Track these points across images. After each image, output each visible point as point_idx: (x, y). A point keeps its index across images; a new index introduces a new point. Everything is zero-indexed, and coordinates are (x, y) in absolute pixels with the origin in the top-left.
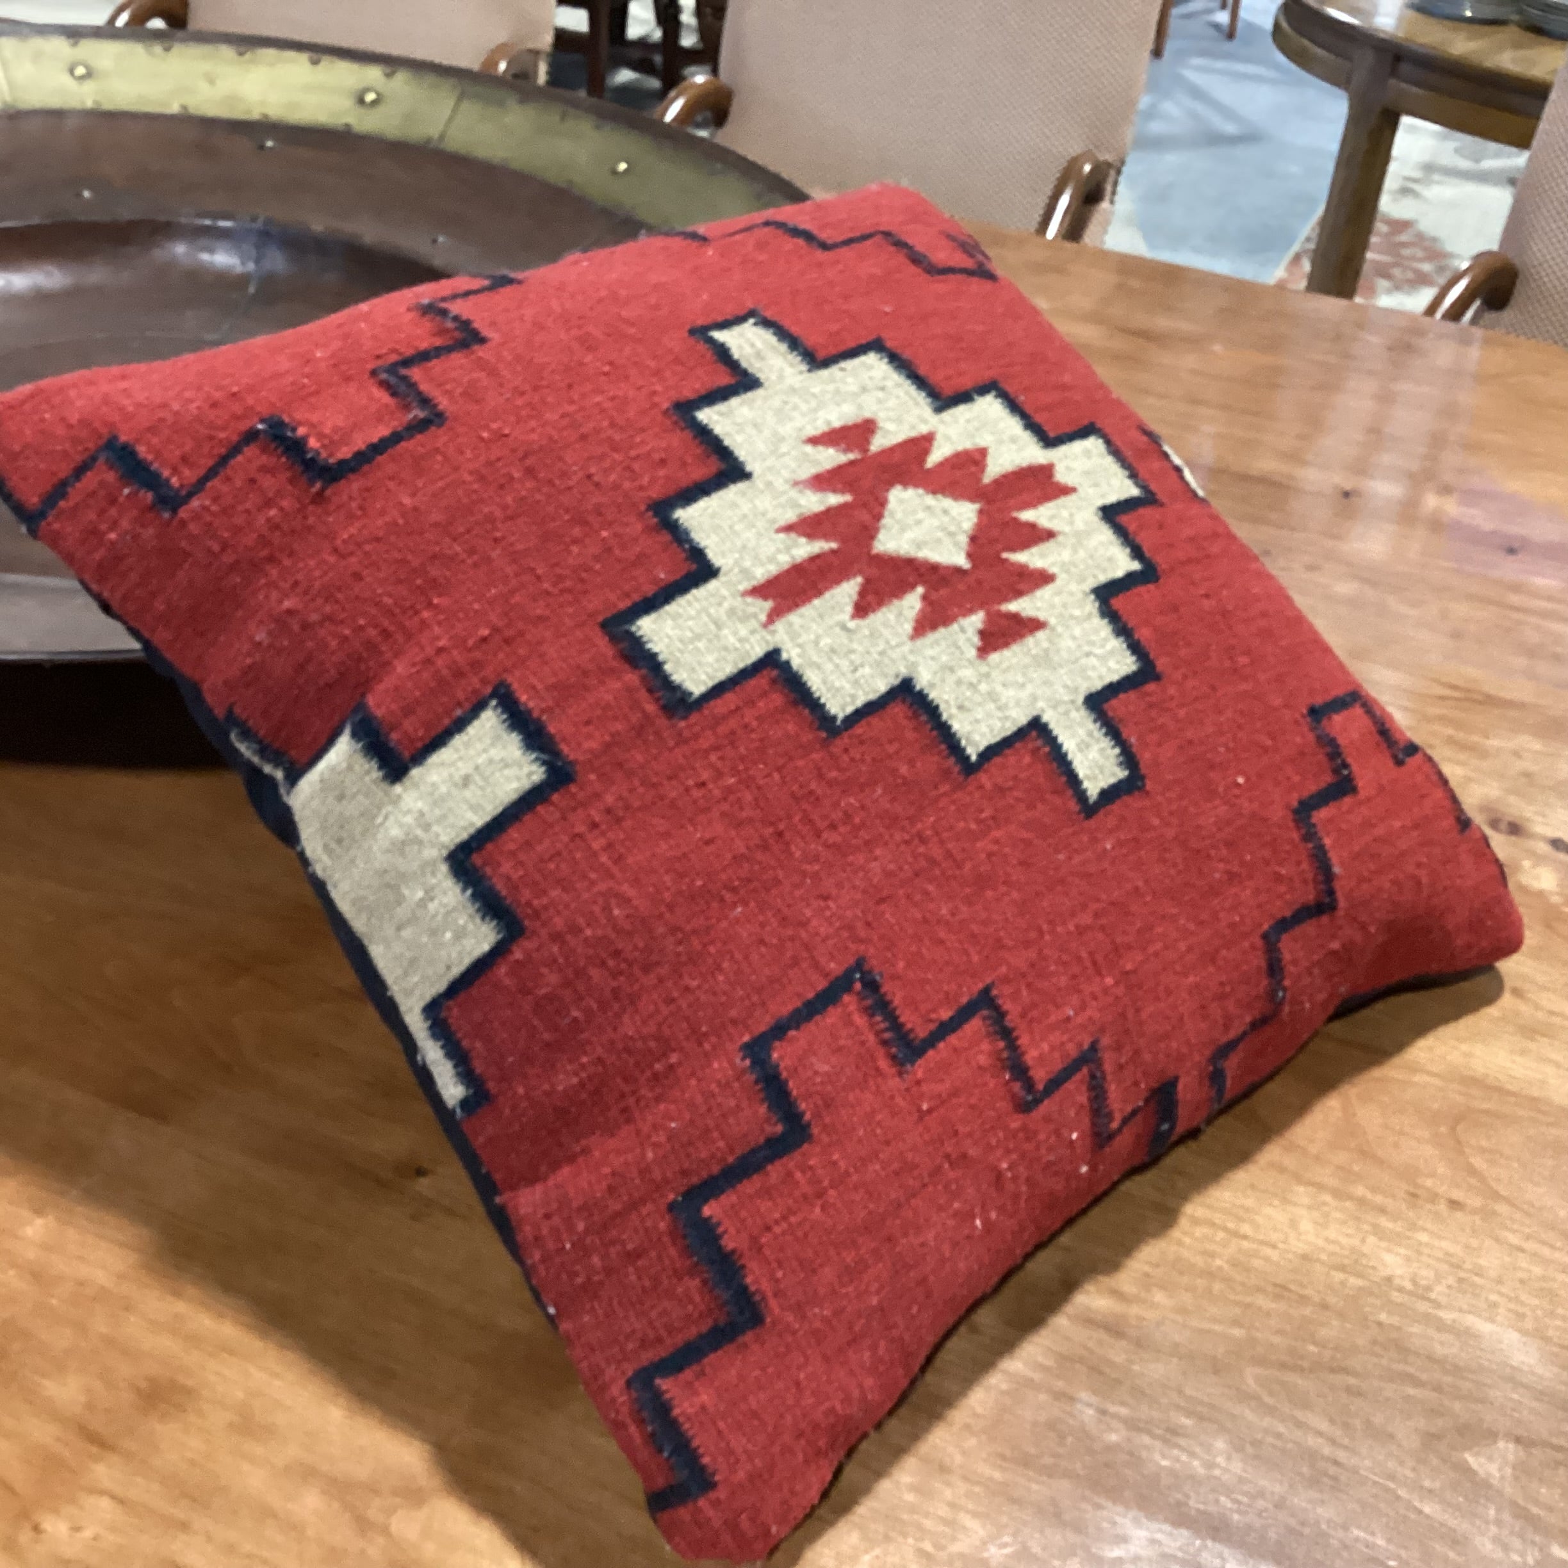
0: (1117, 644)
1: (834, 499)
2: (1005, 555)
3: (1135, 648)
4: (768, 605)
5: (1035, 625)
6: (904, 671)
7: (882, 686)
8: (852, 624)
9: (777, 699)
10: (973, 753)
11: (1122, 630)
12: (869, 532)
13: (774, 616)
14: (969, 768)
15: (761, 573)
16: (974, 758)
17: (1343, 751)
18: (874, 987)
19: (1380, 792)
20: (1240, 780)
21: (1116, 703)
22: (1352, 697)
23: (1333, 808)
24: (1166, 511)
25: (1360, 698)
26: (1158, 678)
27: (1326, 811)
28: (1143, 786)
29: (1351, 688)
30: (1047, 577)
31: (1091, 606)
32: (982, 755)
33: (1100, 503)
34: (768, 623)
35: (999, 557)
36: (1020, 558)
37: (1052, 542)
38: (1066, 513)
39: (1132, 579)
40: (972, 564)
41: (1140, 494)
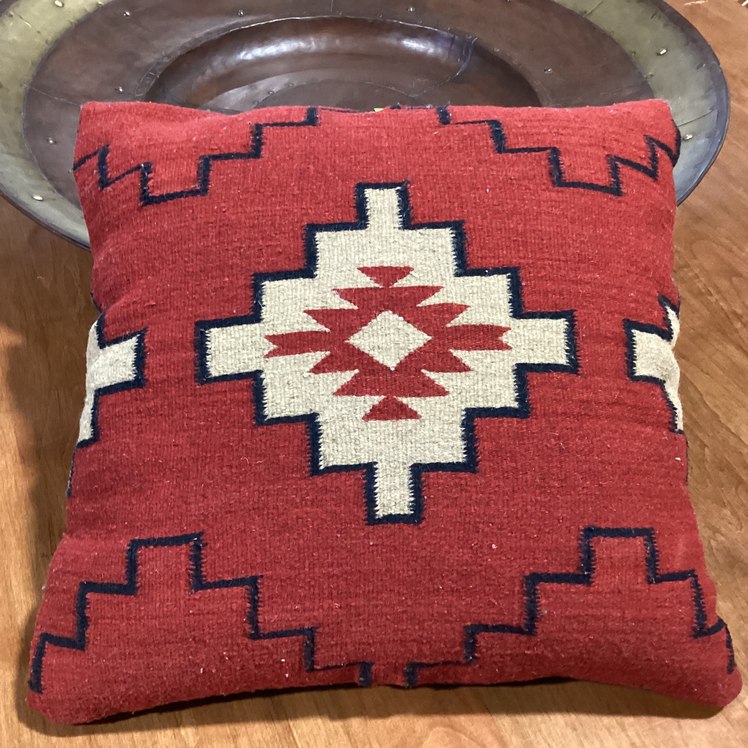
0: (460, 444)
1: (347, 305)
2: (423, 371)
3: (470, 450)
4: (273, 347)
5: (413, 415)
6: (317, 410)
7: (301, 411)
8: (306, 375)
9: (247, 395)
10: (322, 465)
11: (470, 437)
12: (353, 330)
13: (273, 354)
14: (315, 470)
15: (282, 330)
16: (322, 468)
17: (595, 560)
18: (198, 548)
19: (614, 592)
20: (494, 546)
21: (432, 474)
22: (639, 532)
23: (563, 586)
24: (579, 379)
25: (647, 535)
26: (474, 472)
27: (555, 586)
28: (419, 522)
29: (647, 526)
30: (441, 392)
31: (459, 418)
32: (327, 468)
33: (523, 361)
34: (267, 356)
35: (418, 371)
36: (432, 375)
37: (463, 374)
38: (489, 360)
39: (505, 412)
40: (397, 369)
41: (565, 364)
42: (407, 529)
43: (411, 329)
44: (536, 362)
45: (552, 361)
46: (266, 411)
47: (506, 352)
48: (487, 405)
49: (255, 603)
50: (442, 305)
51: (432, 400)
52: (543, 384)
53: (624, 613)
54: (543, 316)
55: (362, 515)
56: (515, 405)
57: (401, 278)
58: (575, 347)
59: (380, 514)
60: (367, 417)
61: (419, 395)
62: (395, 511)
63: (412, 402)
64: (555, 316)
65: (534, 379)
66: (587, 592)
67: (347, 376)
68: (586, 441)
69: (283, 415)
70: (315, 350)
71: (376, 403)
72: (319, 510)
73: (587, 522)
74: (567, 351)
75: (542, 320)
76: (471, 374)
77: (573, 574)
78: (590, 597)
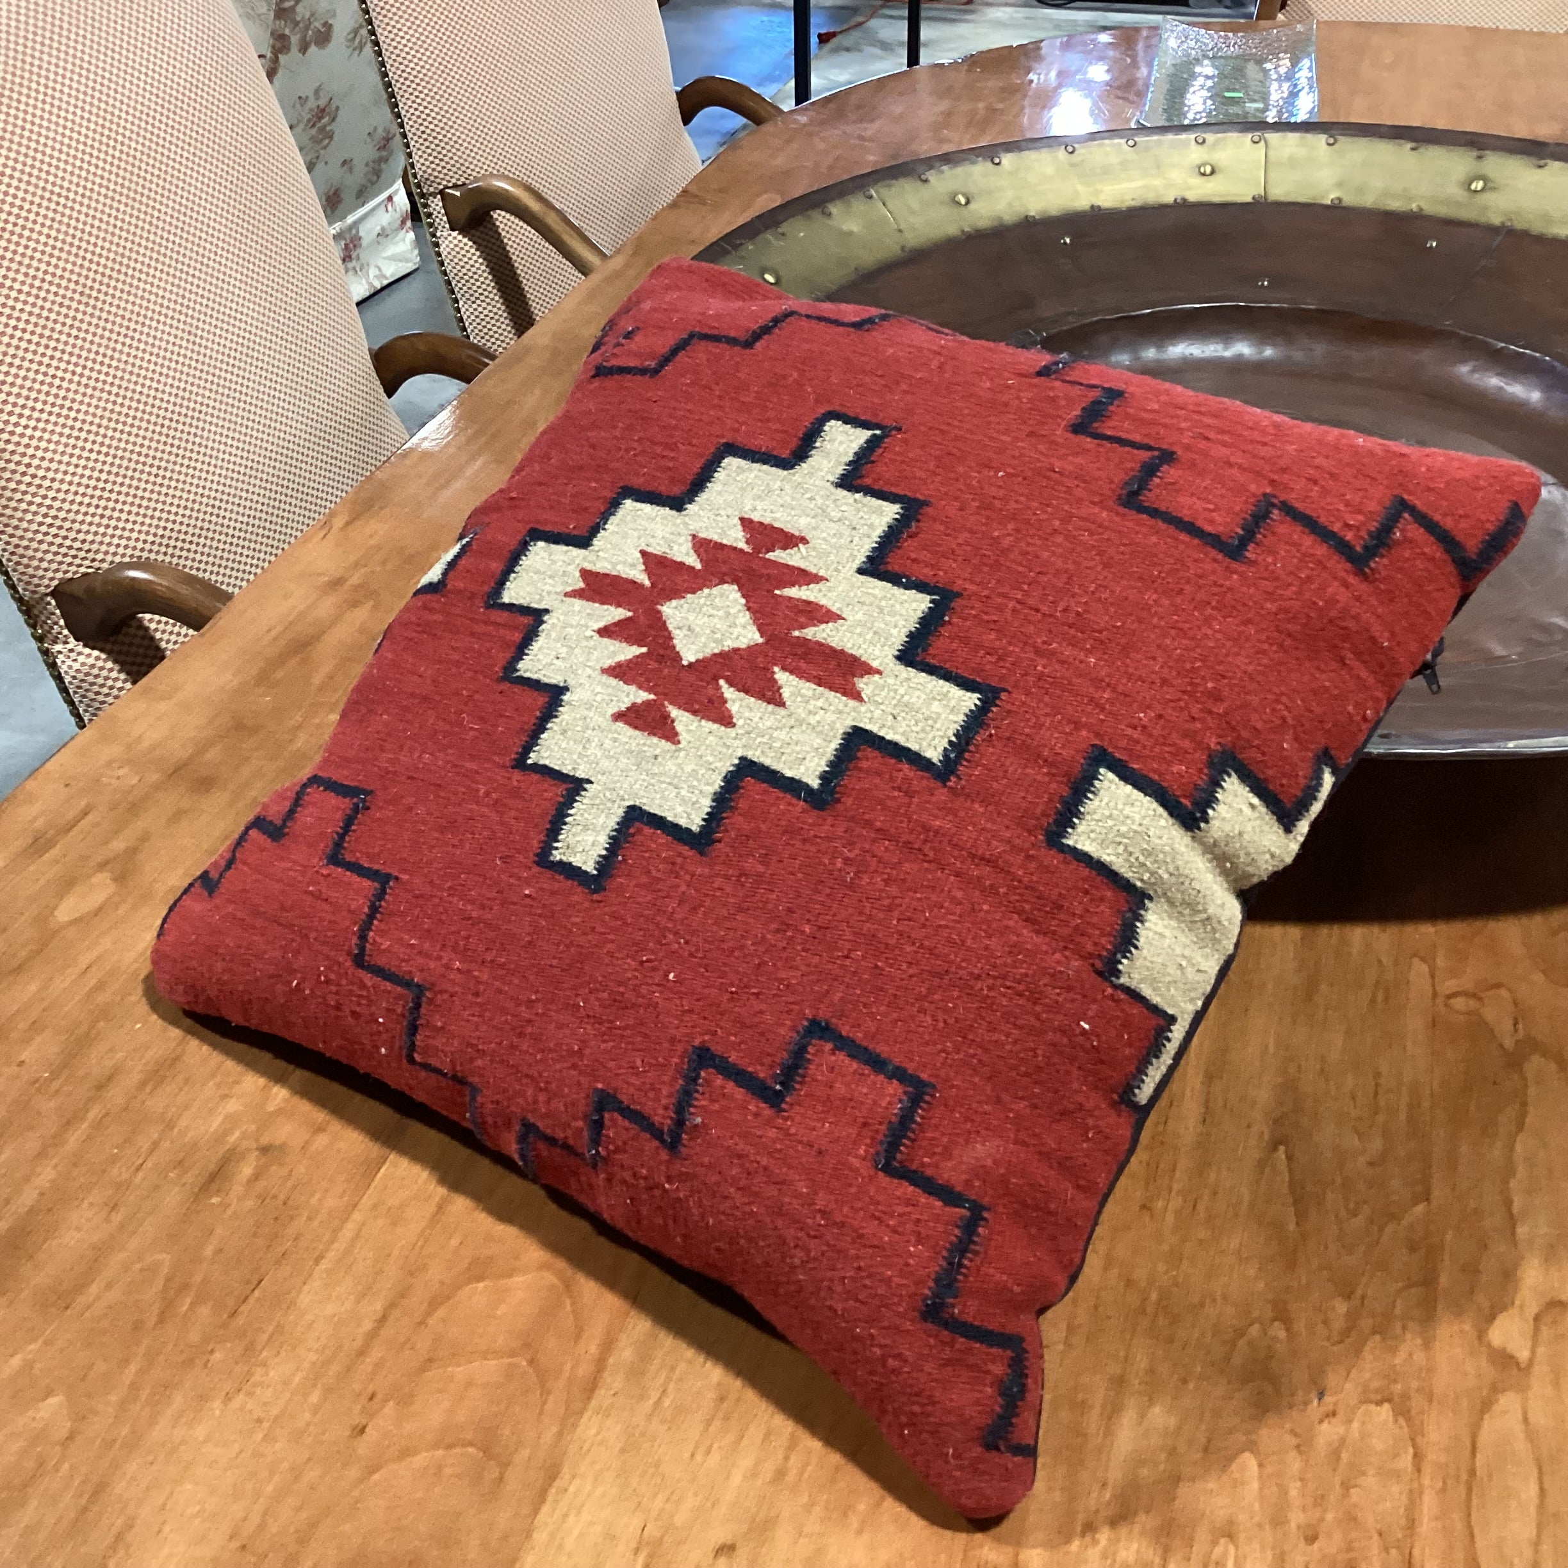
0: (706, 804)
3: (713, 819)
5: (671, 735)
6: (572, 684)
8: (589, 633)
9: (515, 637)
11: (724, 800)
14: (520, 763)
16: (529, 762)
17: (804, 1076)
18: (356, 809)
19: (812, 1146)
20: (671, 976)
21: (648, 831)
22: (900, 1075)
23: (740, 1093)
24: (941, 795)
25: (916, 1088)
26: (702, 853)
27: (730, 1086)
28: (595, 892)
29: (924, 1076)
30: (726, 720)
31: (727, 765)
32: (535, 765)
33: (868, 727)
34: (566, 595)
35: (715, 679)
36: (728, 692)
37: (771, 707)
38: (820, 703)
39: (794, 786)
40: (691, 665)
41: (935, 760)
42: (579, 895)
43: (745, 618)
44: (888, 737)
45: (914, 747)
46: (520, 665)
47: (852, 703)
48: (775, 766)
49: (374, 910)
50: (809, 603)
51: (708, 725)
52: (879, 774)
53: (816, 1193)
54: (947, 676)
55: (535, 845)
56: (815, 783)
57: (784, 548)
58: (967, 744)
59: (557, 856)
60: (619, 717)
61: (694, 712)
62: (577, 861)
63: (682, 719)
64: (966, 685)
65: (869, 759)
66: (769, 1123)
67: (629, 652)
68: (893, 890)
69: (535, 677)
70: (619, 605)
71: (639, 701)
72: (494, 816)
73: (823, 1013)
74: (950, 742)
75: (941, 682)
76: (781, 711)
77: (763, 1082)
78: (772, 1133)
